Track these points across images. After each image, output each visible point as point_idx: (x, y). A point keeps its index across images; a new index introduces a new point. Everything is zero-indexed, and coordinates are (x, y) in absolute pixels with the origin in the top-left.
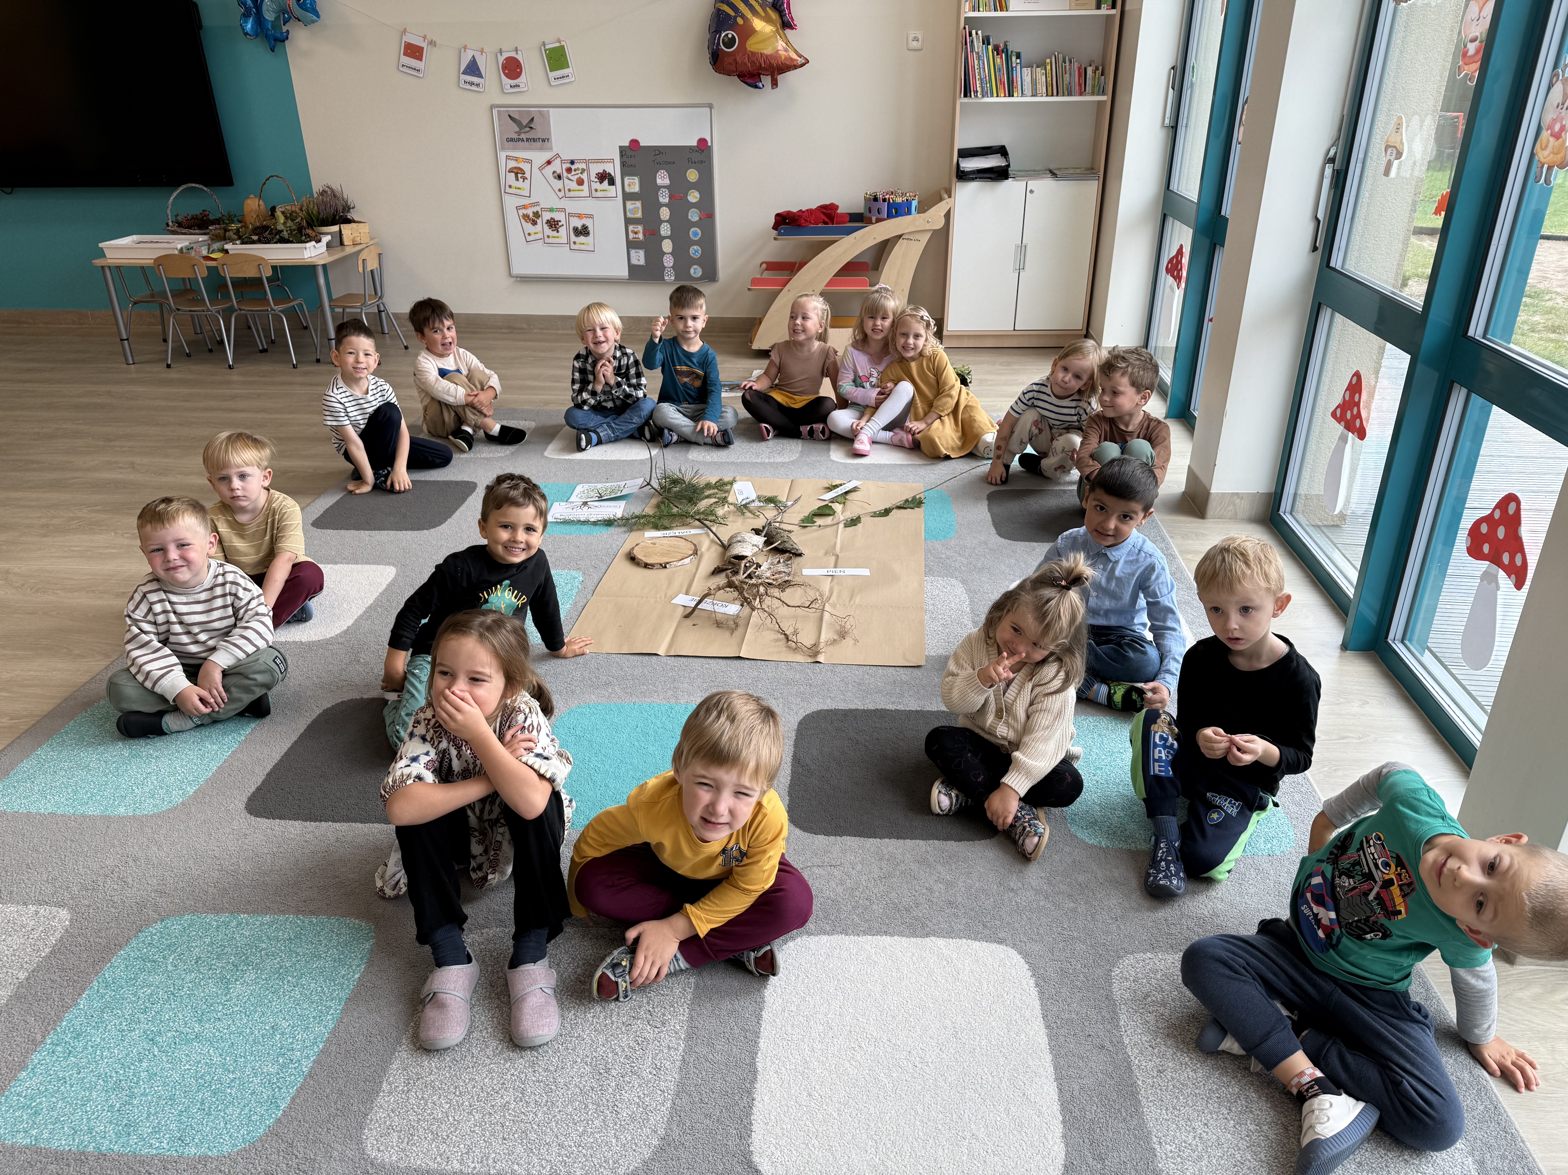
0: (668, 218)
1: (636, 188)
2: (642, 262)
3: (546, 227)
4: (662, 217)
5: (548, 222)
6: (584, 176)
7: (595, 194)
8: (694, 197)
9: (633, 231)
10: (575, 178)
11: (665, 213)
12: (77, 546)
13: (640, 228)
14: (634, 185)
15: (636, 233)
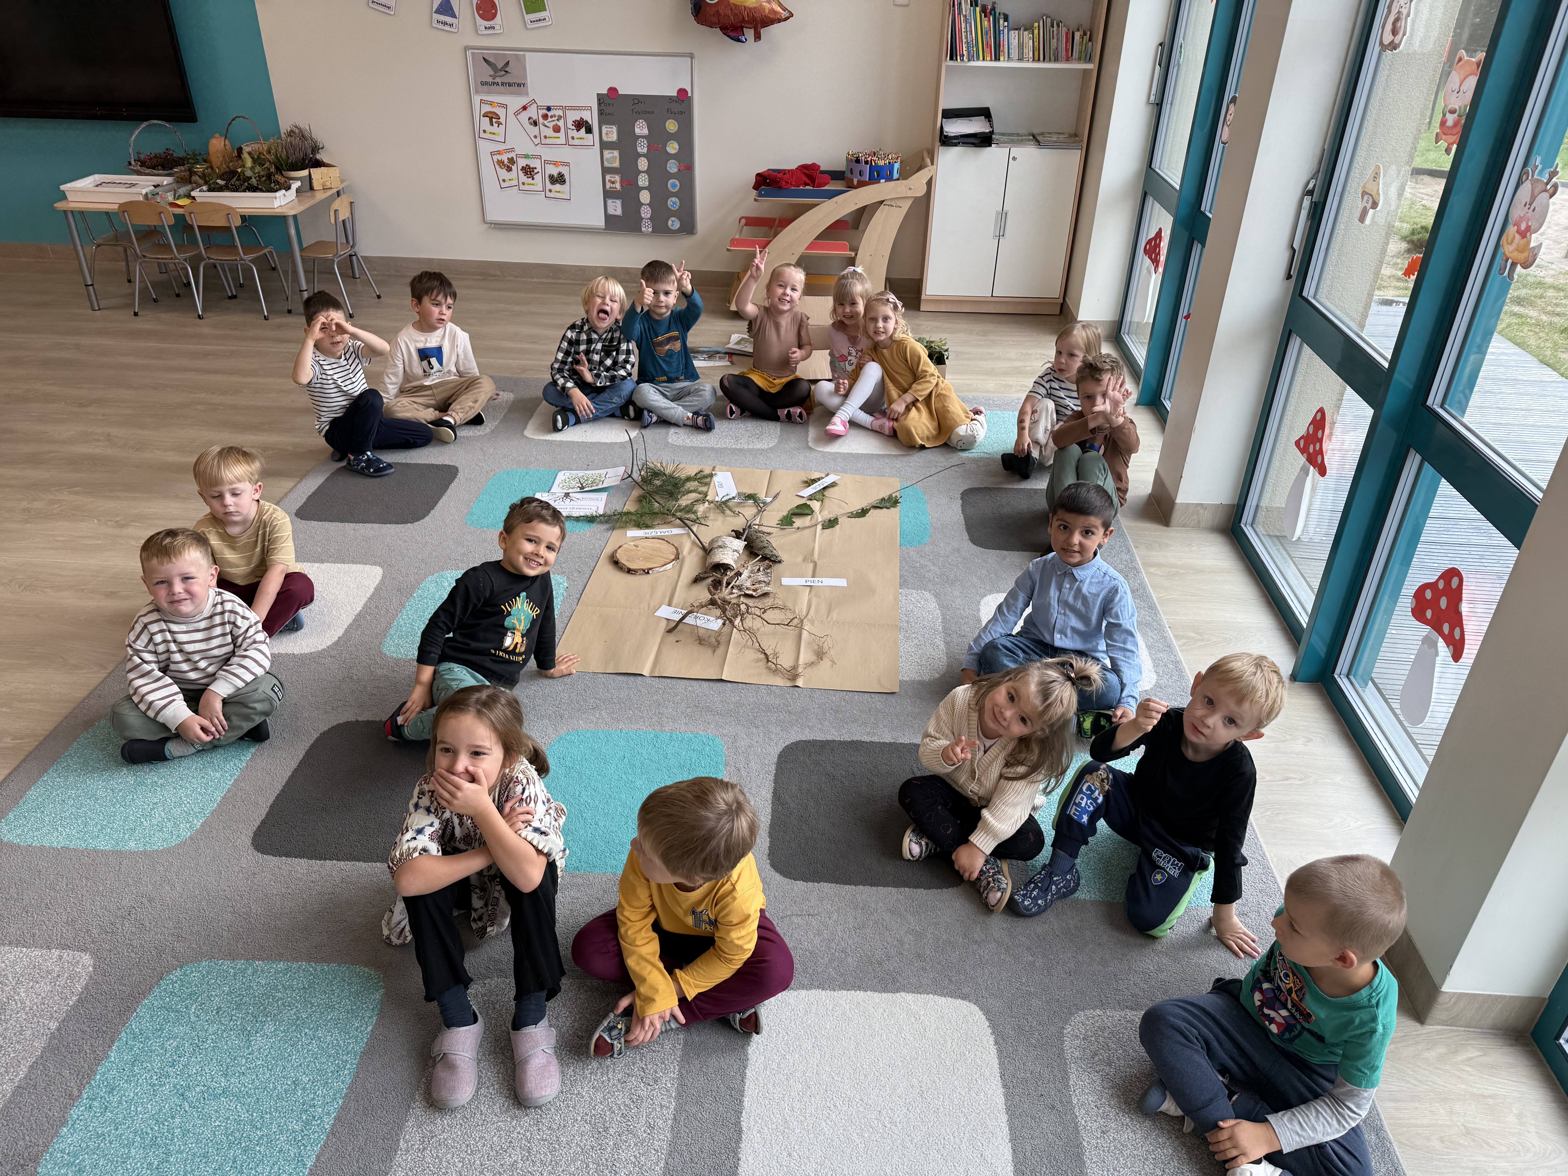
0: (646, 168)
1: (614, 137)
2: (619, 212)
3: (520, 173)
4: (640, 168)
5: (523, 168)
6: (561, 123)
7: (571, 142)
8: (673, 148)
9: (609, 181)
10: (551, 125)
11: (643, 164)
12: (61, 536)
13: (617, 178)
14: (611, 134)
15: (613, 183)
